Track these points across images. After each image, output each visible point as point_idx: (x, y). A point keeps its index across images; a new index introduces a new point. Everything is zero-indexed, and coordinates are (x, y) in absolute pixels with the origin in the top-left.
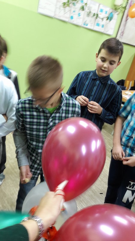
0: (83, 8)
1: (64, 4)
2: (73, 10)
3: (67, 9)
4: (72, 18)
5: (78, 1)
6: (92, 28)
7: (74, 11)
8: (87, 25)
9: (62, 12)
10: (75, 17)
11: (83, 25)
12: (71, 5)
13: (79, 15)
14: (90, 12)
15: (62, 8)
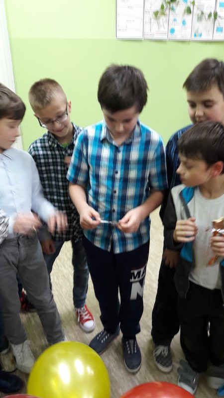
0: (189, 11)
1: (156, 14)
2: (172, 18)
3: (163, 19)
4: (173, 31)
5: (178, 2)
6: (210, 38)
7: (175, 20)
8: (201, 35)
9: (155, 27)
10: (178, 27)
11: (193, 38)
12: (167, 11)
13: (184, 23)
14: (202, 13)
15: (153, 21)
